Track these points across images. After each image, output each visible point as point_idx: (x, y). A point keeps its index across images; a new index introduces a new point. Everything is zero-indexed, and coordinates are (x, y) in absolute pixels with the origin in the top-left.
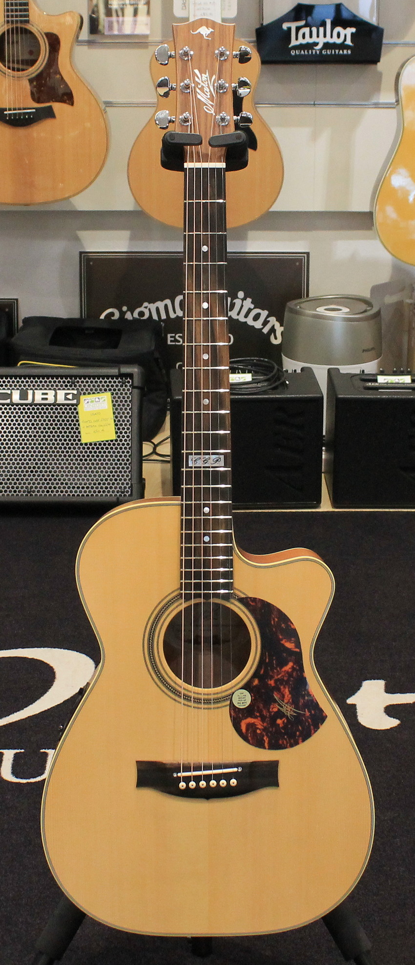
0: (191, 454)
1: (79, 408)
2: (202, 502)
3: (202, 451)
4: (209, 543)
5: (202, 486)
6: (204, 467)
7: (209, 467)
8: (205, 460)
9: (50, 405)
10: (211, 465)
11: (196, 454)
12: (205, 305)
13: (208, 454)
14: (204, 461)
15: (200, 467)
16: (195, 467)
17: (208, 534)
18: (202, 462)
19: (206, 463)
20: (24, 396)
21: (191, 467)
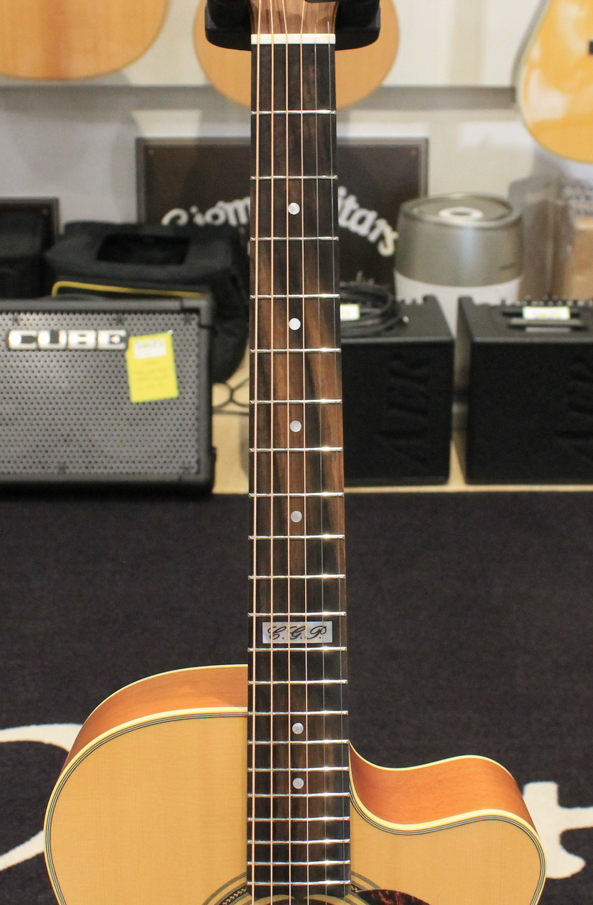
0: (268, 619)
1: (129, 355)
2: (289, 713)
3: (289, 614)
4: (303, 791)
5: (289, 682)
6: (292, 645)
7: (302, 645)
8: (295, 631)
9: (89, 350)
10: (306, 642)
11: (276, 619)
12: (294, 324)
13: (302, 619)
14: (292, 634)
15: (286, 645)
16: (275, 646)
17: (302, 775)
18: (289, 635)
19: (296, 637)
20: (54, 338)
21: (268, 646)
